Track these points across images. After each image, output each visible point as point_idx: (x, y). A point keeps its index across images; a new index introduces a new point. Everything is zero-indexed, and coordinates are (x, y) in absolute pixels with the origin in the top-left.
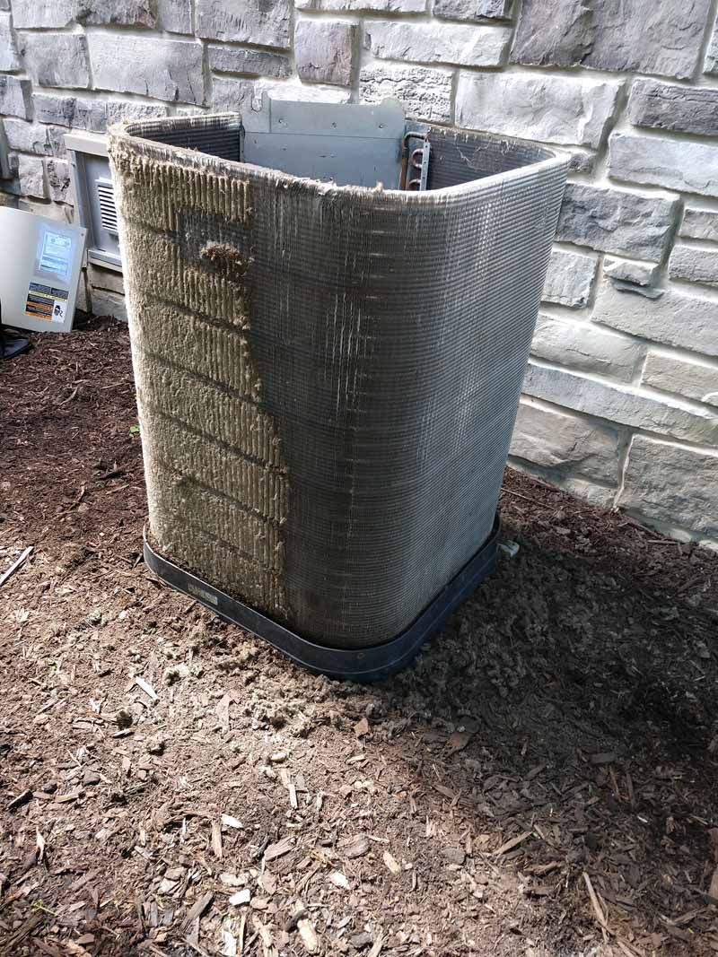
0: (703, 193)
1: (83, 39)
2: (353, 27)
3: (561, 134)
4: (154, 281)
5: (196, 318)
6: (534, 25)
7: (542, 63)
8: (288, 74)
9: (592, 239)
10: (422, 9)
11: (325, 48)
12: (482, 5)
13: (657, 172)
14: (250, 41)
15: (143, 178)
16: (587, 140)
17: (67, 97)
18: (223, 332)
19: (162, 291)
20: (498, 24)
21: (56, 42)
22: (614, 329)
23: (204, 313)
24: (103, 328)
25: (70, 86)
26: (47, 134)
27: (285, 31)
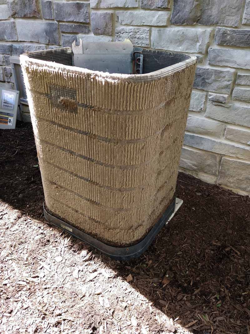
0: (244, 68)
1: (14, 23)
2: (112, 14)
3: (190, 49)
4: (41, 112)
5: (58, 126)
6: (179, 10)
7: (182, 24)
8: (89, 32)
9: (204, 87)
10: (137, 6)
11: (102, 22)
12: (159, 4)
13: (227, 61)
14: (74, 21)
15: (34, 74)
16: (200, 51)
17: (9, 44)
18: (68, 131)
19: (44, 116)
20: (165, 10)
21: (5, 24)
22: (214, 119)
23: (61, 124)
24: (27, 126)
25: (10, 40)
26: (3, 58)
27: (87, 17)
